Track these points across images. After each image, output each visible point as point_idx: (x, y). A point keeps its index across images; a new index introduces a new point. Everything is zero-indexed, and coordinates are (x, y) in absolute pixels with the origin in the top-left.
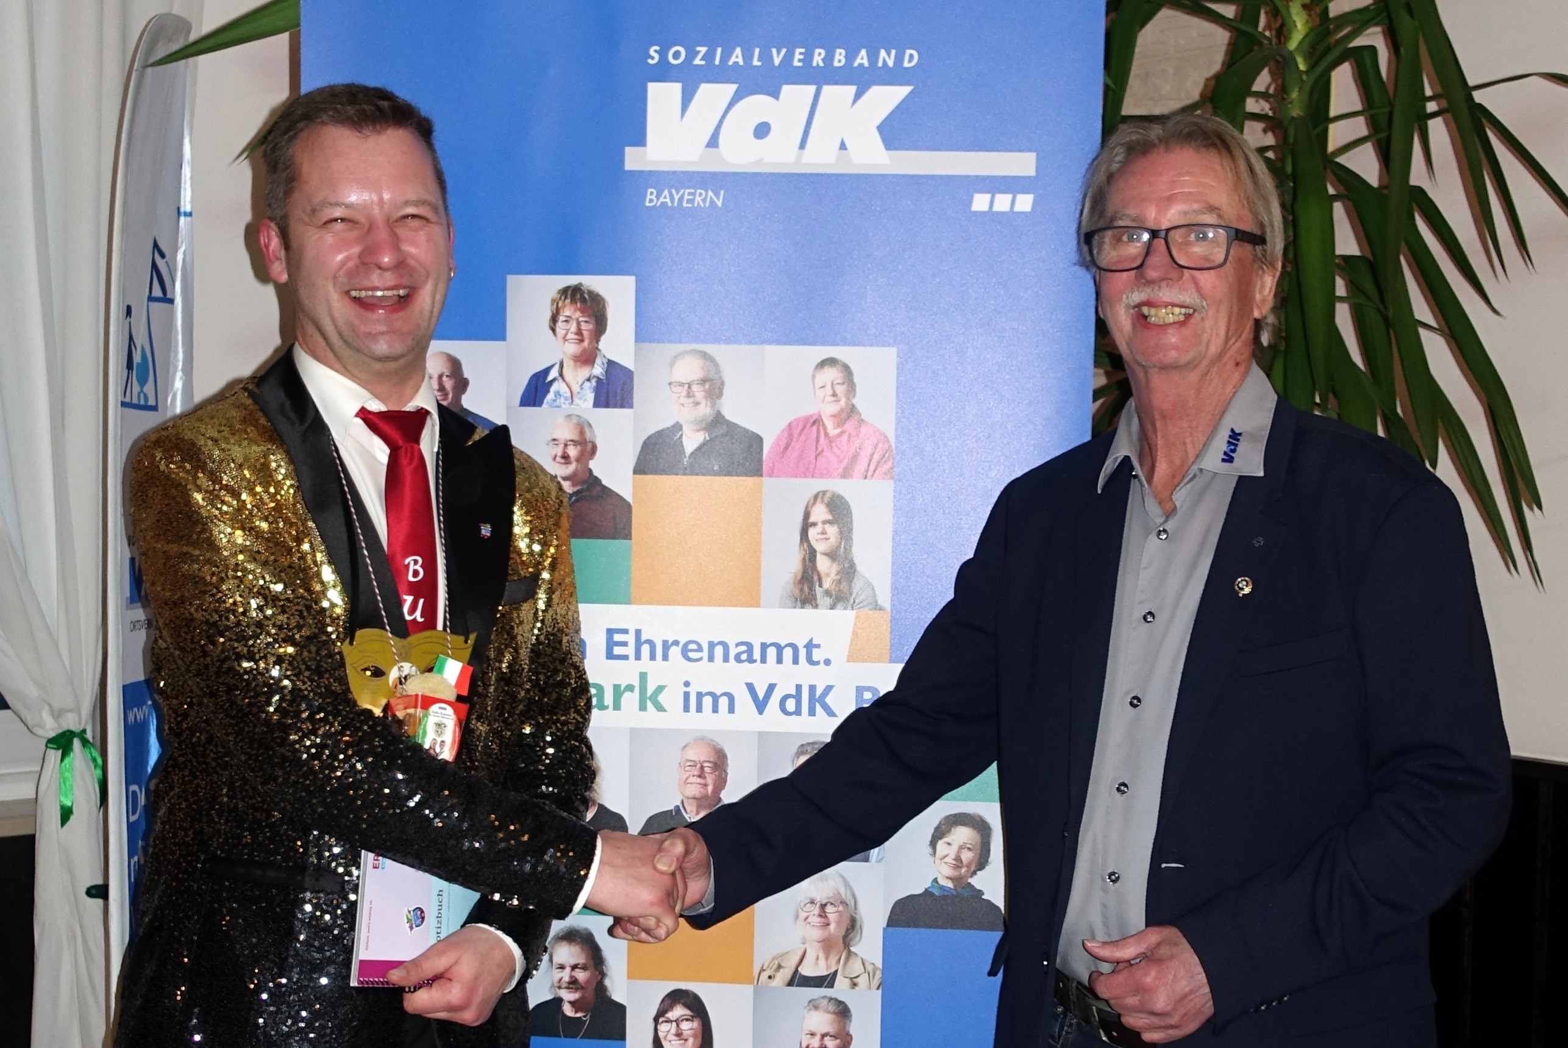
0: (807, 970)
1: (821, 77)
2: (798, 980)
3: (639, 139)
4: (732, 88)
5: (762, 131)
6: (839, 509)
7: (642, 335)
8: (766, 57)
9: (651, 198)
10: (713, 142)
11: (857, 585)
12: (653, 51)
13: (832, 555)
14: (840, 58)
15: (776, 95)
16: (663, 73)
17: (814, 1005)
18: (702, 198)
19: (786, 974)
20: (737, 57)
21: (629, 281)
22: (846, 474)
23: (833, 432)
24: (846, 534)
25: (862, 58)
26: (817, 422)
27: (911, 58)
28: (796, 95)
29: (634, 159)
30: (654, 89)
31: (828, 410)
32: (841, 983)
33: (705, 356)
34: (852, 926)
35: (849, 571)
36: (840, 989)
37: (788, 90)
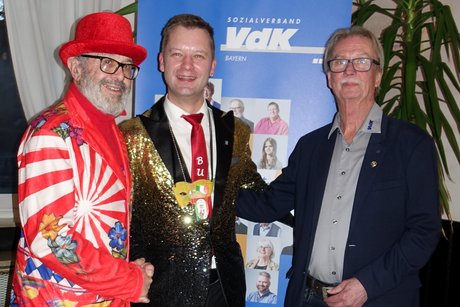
0: (259, 265)
1: (274, 26)
2: (257, 267)
3: (224, 42)
4: (250, 29)
5: (257, 40)
6: (273, 143)
7: (224, 94)
8: (259, 20)
9: (227, 58)
10: (244, 44)
11: (277, 163)
12: (229, 18)
13: (271, 155)
14: (279, 21)
15: (261, 31)
16: (232, 25)
17: (261, 274)
18: (241, 58)
19: (253, 266)
20: (252, 20)
21: (221, 80)
22: (276, 134)
23: (273, 122)
24: (275, 150)
25: (285, 21)
26: (268, 119)
27: (298, 21)
28: (267, 31)
29: (223, 48)
30: (229, 28)
31: (272, 116)
32: (268, 268)
33: (240, 101)
34: (272, 254)
35: (275, 160)
36: (268, 270)
37: (264, 29)
